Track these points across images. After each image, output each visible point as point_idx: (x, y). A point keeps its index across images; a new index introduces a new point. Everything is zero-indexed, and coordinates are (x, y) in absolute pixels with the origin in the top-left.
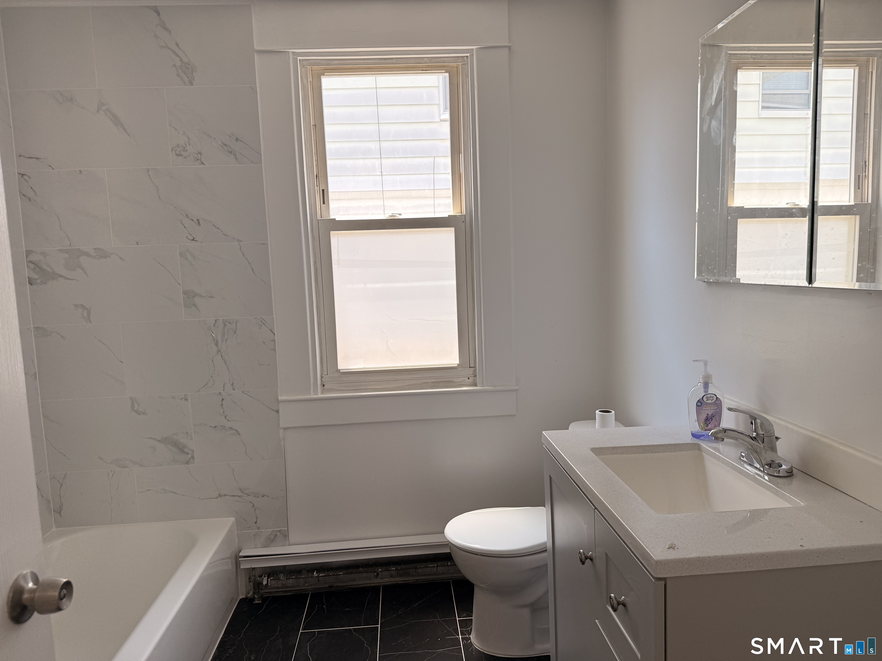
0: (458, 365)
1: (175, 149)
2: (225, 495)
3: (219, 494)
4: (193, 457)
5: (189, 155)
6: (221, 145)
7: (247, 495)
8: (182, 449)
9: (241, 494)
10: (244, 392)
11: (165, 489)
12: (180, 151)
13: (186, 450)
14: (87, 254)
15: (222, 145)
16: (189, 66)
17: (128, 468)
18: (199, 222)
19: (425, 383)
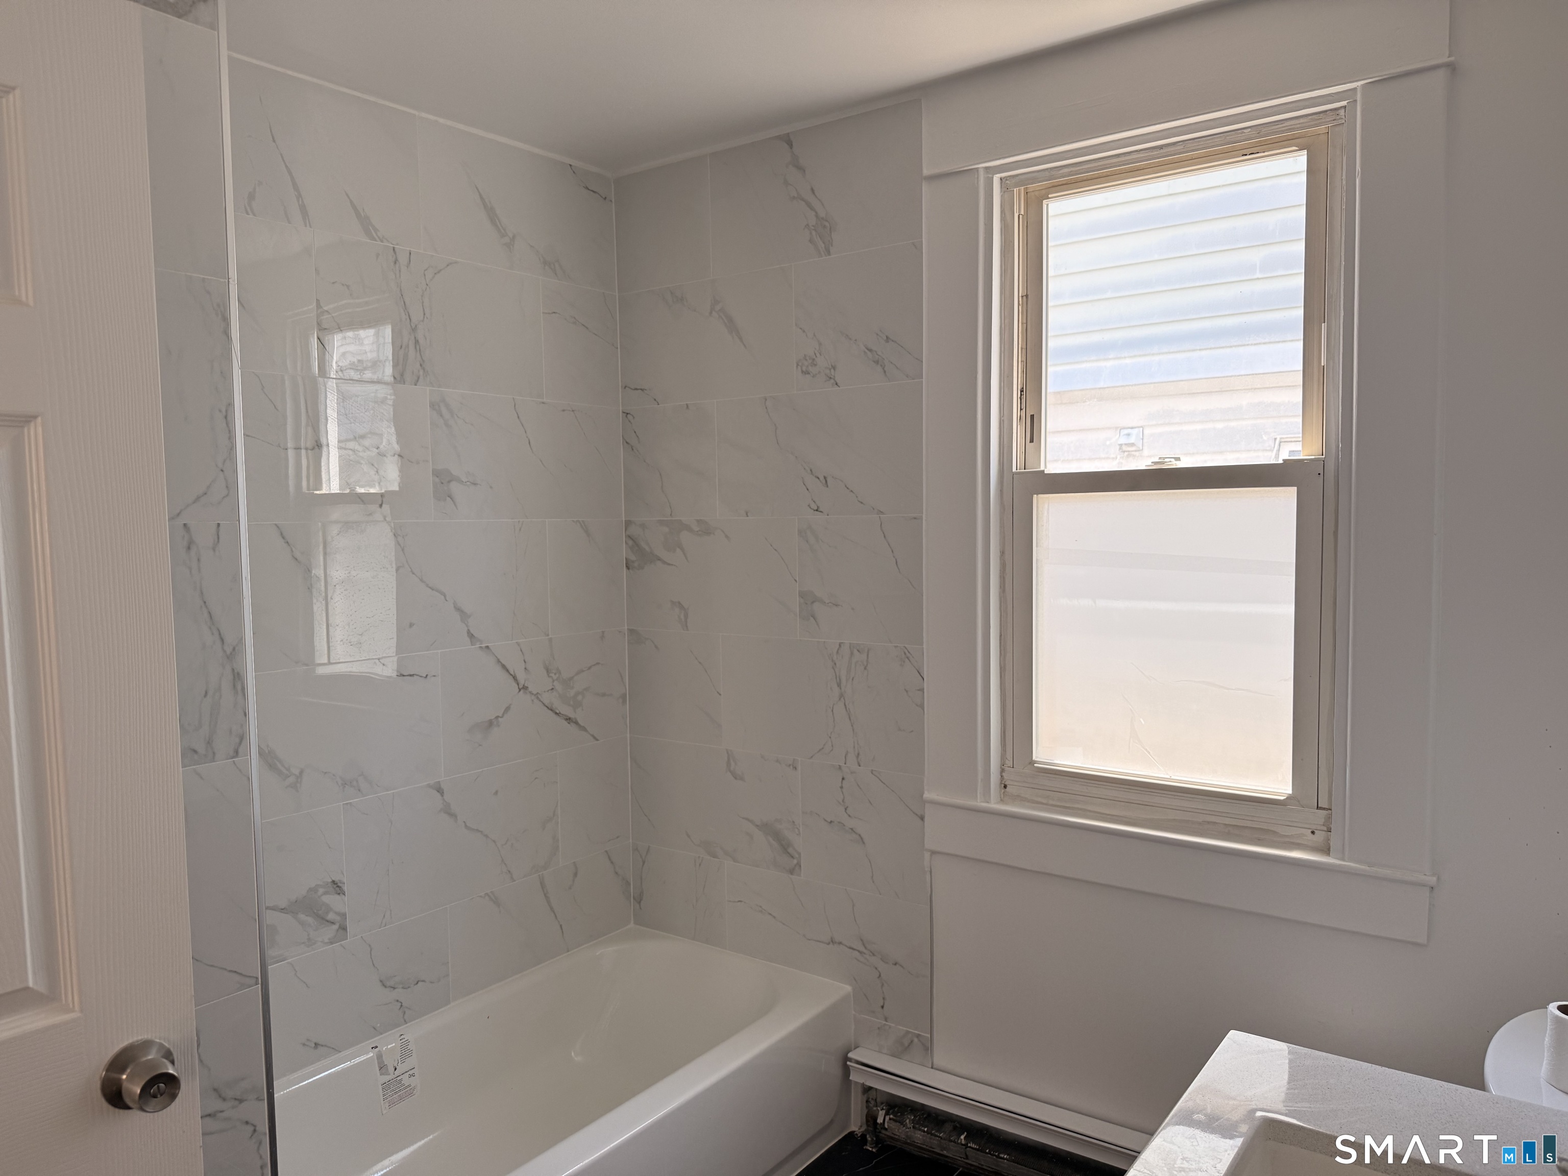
0: (1289, 798)
1: (800, 364)
2: (840, 943)
3: (832, 938)
4: (799, 865)
5: (819, 372)
6: (865, 352)
7: (871, 954)
8: (785, 847)
9: (862, 949)
10: (874, 772)
11: (761, 907)
12: (807, 366)
13: (790, 850)
14: (688, 528)
15: (867, 351)
16: (827, 224)
17: (719, 859)
18: (826, 481)
19: (1209, 823)
